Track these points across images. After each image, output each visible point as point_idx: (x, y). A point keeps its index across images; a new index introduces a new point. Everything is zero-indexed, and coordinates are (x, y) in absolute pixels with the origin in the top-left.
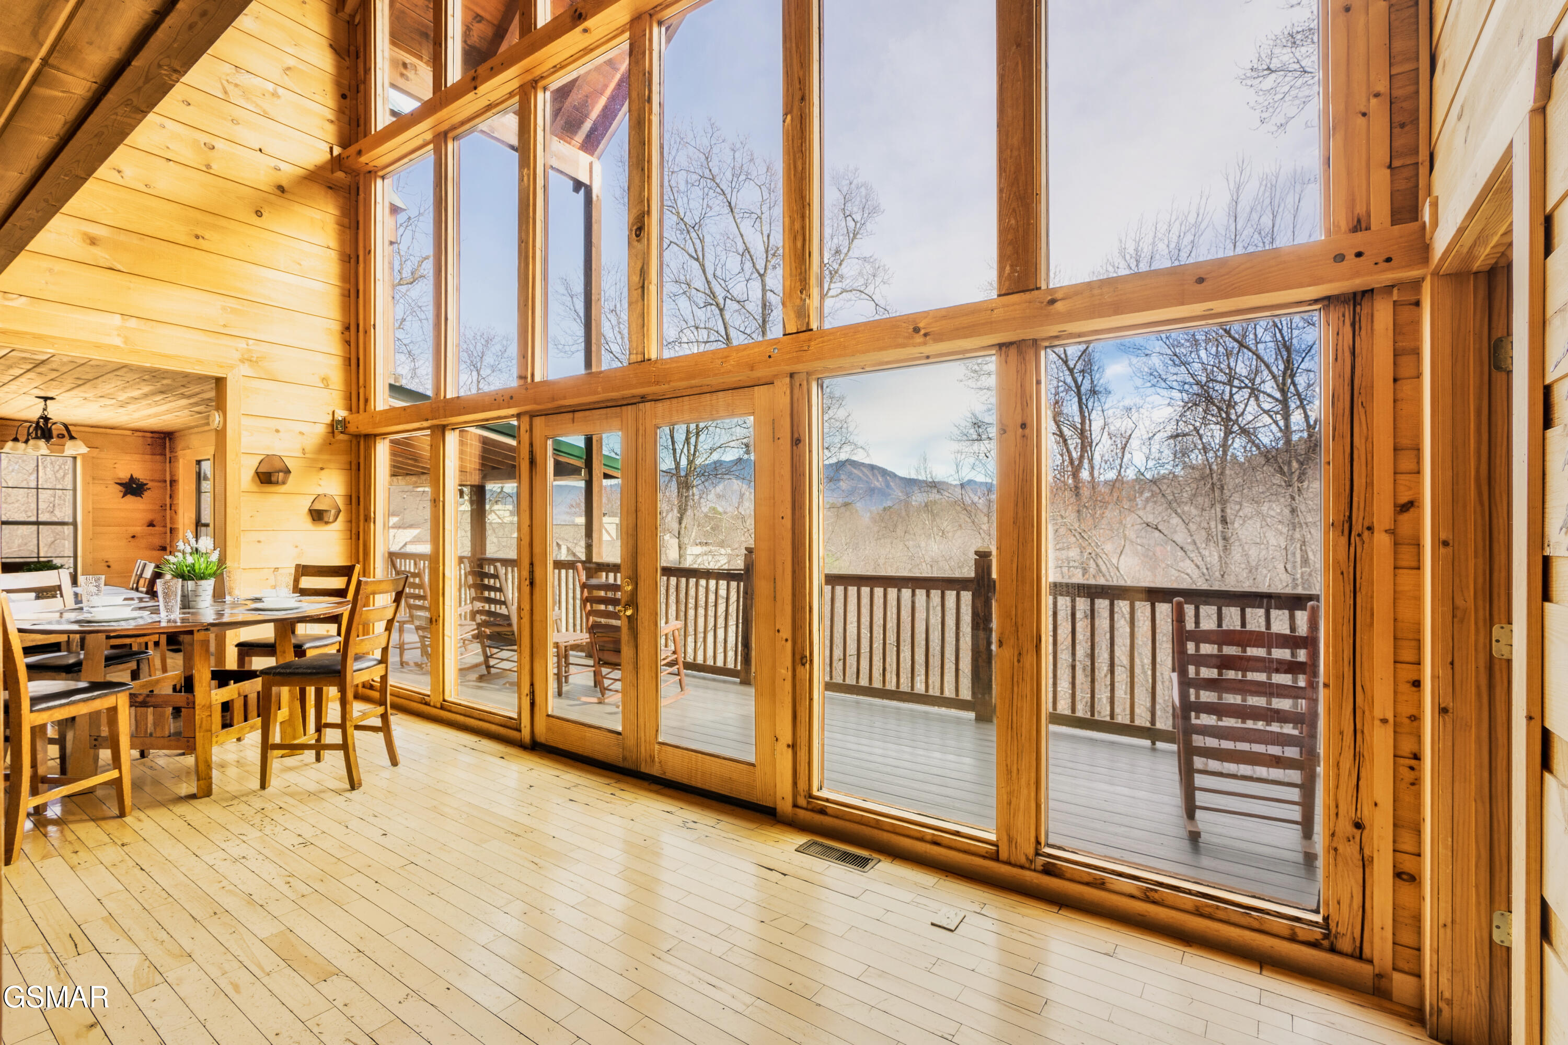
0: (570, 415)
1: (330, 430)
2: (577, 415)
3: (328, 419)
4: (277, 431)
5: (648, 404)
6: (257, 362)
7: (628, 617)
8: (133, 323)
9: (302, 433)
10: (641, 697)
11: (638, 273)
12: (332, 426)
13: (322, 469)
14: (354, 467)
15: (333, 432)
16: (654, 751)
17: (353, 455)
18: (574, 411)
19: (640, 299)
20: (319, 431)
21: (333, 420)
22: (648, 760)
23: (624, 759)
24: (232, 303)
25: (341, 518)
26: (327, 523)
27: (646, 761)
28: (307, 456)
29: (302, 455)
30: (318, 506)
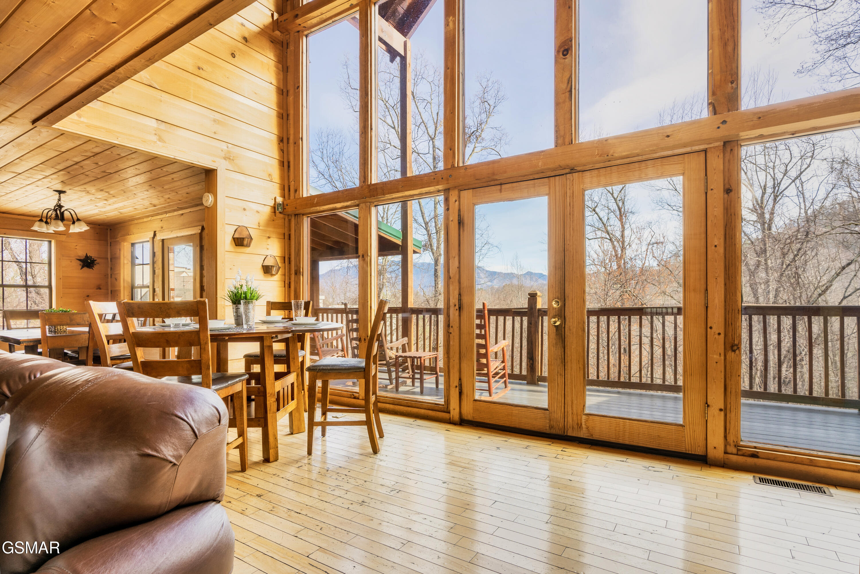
0: (498, 187)
1: (273, 210)
2: (504, 186)
3: (272, 203)
4: (244, 209)
5: (576, 175)
6: (233, 160)
7: (556, 327)
8: (163, 126)
9: (258, 212)
10: (568, 382)
11: (566, 82)
12: (274, 208)
13: (269, 238)
14: (287, 237)
15: (275, 212)
16: (581, 420)
17: (286, 229)
18: (501, 184)
19: (567, 100)
20: (267, 211)
21: (275, 204)
22: (576, 427)
23: (551, 427)
24: (218, 116)
25: (280, 273)
26: (272, 275)
27: (573, 428)
28: (261, 228)
29: (258, 227)
30: (266, 263)
